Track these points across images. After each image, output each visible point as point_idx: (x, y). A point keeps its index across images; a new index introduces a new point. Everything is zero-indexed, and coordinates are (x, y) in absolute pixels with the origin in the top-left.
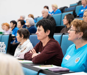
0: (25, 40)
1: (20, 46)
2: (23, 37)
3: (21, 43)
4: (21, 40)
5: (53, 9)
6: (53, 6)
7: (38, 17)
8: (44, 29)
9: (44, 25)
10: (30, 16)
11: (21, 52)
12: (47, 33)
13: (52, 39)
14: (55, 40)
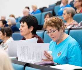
0: (8, 38)
1: (3, 44)
2: (6, 36)
3: (4, 41)
4: (4, 38)
5: (33, 9)
6: (33, 7)
7: (19, 17)
8: (28, 25)
9: (28, 22)
10: (11, 16)
11: (5, 49)
12: (30, 29)
13: (35, 36)
14: (38, 36)
